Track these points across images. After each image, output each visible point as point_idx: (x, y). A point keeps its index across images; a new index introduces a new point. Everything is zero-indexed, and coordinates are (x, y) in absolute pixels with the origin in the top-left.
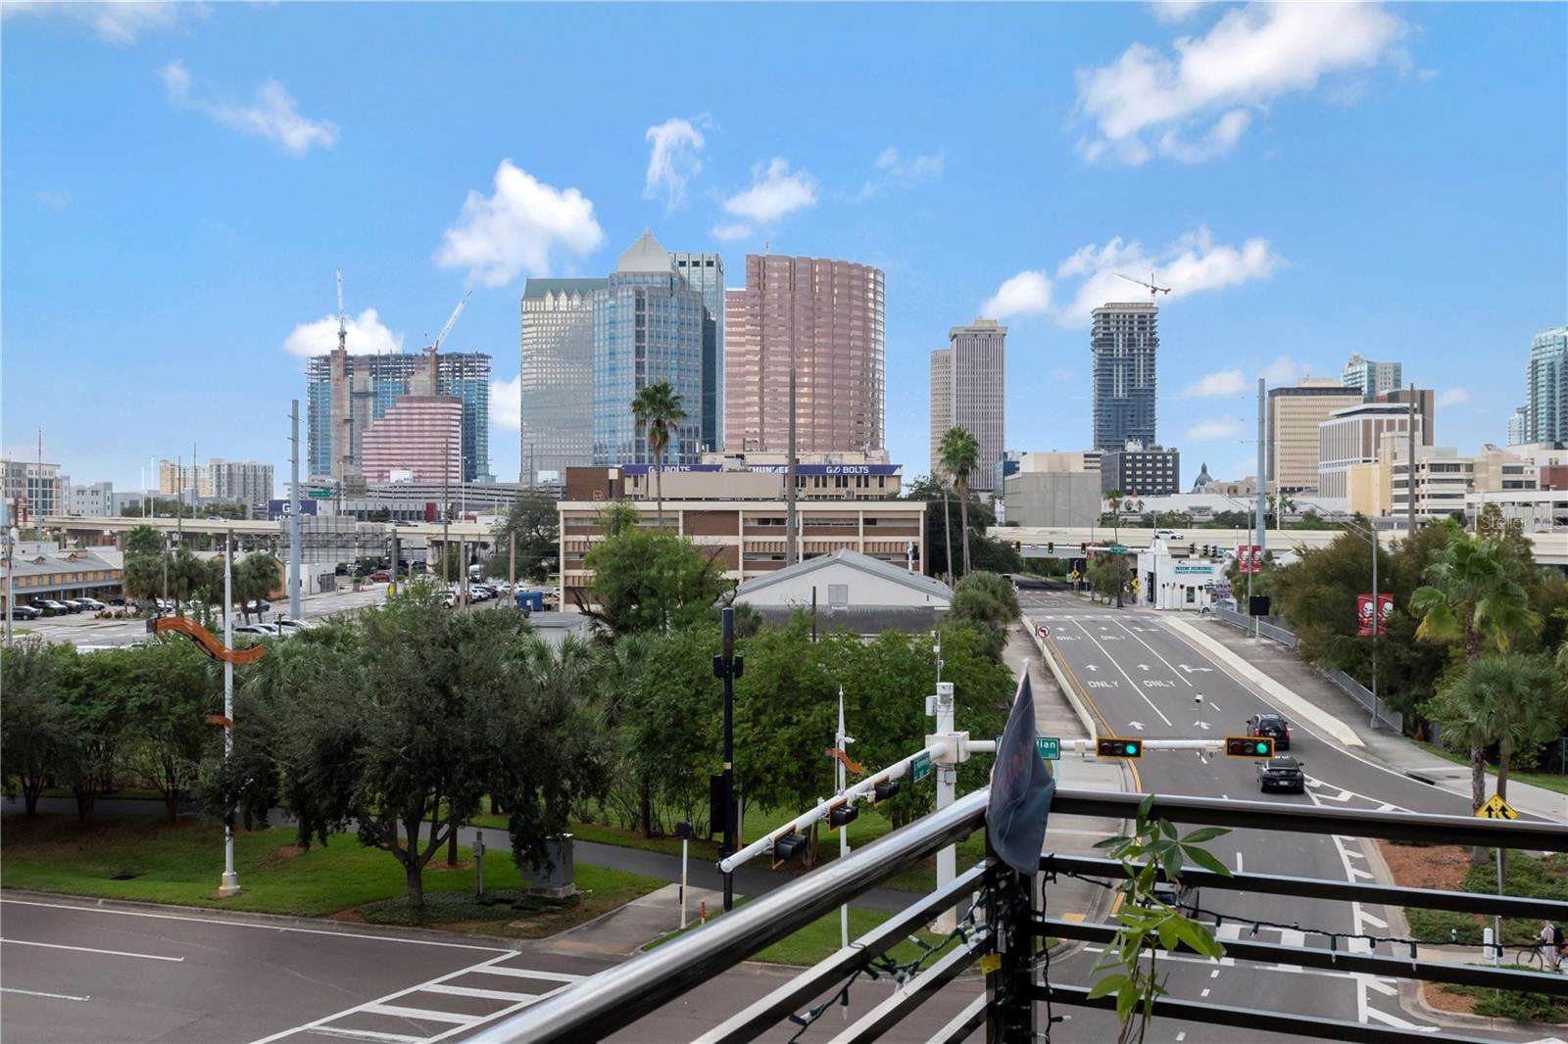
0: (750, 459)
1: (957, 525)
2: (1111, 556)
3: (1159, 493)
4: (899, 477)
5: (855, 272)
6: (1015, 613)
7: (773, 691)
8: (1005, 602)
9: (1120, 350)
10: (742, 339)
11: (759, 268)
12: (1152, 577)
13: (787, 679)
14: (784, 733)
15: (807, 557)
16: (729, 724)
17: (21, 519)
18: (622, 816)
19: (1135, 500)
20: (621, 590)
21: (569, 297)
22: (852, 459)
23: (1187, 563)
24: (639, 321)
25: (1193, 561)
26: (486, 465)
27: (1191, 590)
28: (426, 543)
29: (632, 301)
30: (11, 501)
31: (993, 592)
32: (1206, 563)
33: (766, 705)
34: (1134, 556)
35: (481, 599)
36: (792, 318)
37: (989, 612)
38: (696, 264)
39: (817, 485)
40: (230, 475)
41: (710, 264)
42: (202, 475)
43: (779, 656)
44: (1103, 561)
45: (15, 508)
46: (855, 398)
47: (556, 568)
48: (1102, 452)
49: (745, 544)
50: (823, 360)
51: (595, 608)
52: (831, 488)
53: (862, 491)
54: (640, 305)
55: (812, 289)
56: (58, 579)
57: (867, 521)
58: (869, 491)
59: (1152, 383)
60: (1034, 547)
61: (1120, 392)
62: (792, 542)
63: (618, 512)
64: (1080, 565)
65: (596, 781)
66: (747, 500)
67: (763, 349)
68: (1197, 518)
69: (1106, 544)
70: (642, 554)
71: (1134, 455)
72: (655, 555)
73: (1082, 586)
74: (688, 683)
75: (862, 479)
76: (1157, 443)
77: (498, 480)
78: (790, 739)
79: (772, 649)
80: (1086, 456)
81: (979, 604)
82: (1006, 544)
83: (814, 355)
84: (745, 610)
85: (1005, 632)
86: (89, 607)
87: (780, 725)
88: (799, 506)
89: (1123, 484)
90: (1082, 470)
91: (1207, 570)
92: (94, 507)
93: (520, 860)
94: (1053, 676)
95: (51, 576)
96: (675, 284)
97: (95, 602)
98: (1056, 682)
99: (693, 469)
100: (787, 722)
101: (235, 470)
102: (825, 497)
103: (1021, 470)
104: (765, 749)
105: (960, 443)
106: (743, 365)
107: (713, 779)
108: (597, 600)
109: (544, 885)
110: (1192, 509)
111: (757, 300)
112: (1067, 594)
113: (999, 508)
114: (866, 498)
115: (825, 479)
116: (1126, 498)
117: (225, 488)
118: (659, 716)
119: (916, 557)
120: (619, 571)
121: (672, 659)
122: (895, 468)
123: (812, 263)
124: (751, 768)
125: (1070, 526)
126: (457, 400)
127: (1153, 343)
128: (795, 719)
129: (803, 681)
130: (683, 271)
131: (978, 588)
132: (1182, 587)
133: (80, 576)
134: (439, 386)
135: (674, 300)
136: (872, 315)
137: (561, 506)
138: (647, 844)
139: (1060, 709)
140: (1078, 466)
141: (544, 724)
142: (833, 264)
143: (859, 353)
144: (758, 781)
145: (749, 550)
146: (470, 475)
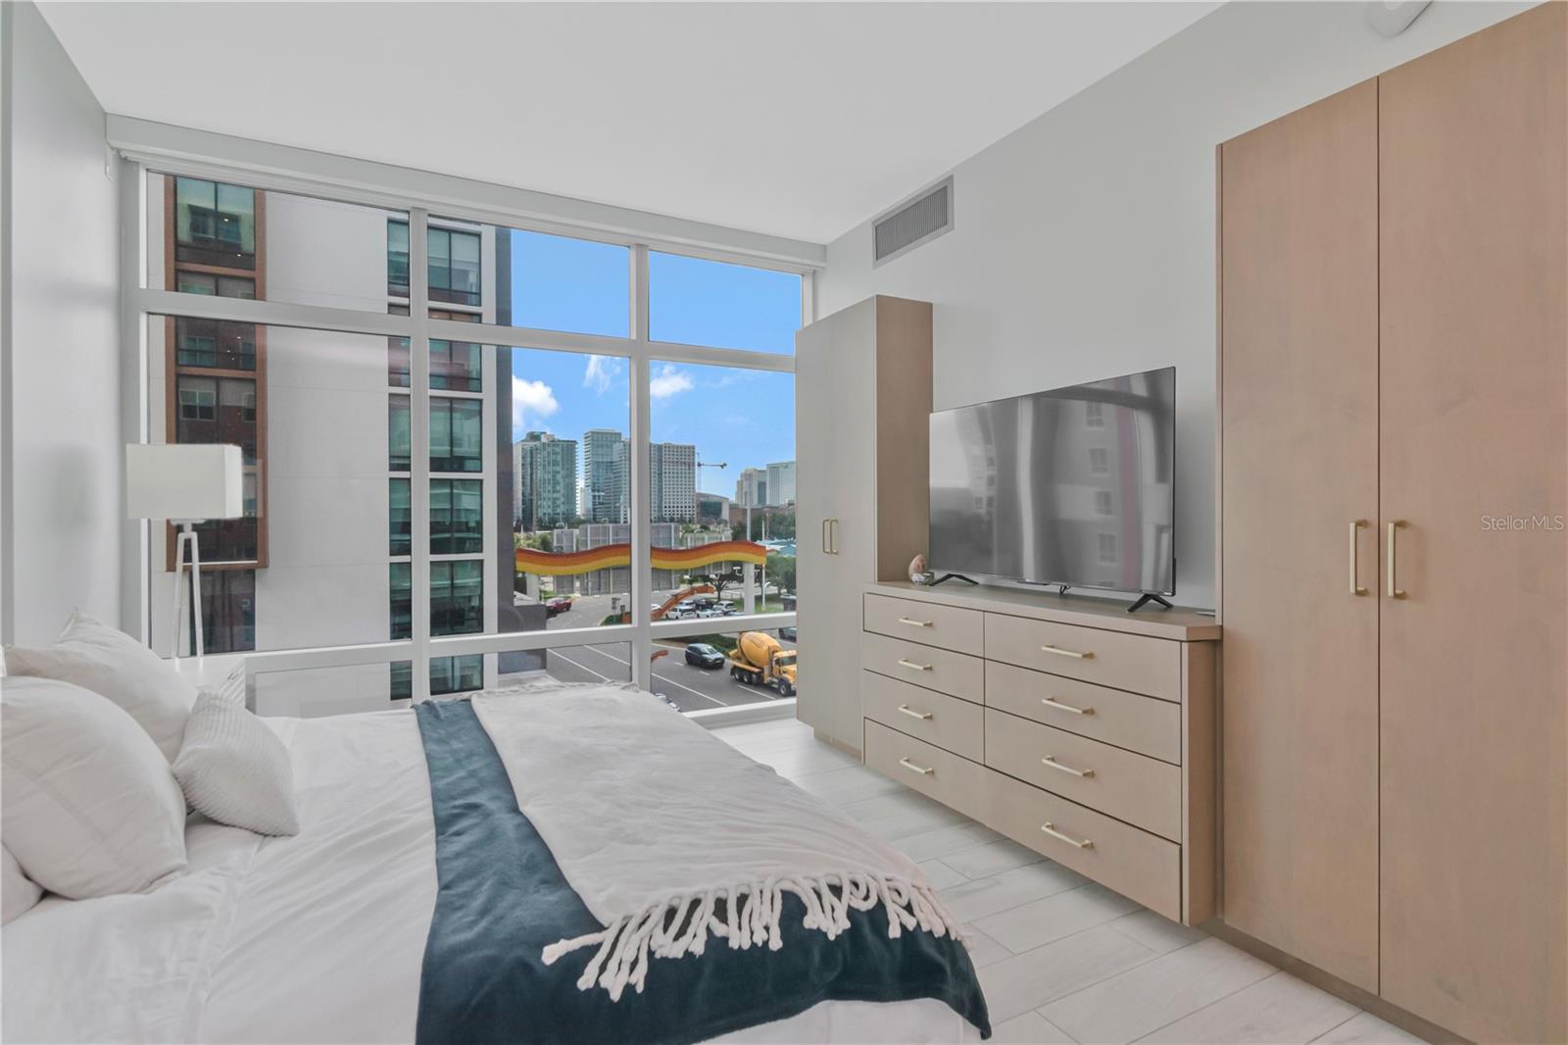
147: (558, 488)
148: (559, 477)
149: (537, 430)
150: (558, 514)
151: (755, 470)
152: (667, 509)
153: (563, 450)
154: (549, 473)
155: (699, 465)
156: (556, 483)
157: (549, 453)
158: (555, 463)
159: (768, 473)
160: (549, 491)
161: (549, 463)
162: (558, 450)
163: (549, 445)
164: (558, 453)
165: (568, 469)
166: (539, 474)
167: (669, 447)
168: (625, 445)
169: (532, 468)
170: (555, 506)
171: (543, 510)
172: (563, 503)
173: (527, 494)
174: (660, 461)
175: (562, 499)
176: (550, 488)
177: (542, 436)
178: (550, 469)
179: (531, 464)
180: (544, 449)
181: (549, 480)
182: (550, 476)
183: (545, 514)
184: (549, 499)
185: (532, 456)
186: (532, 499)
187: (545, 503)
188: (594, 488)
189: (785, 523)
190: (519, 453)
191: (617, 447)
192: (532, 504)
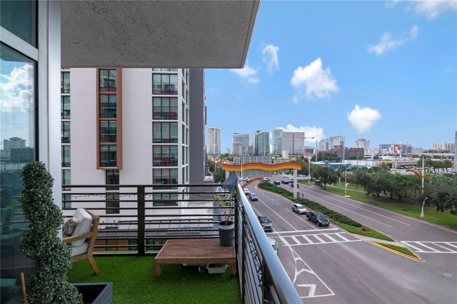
17: (404, 153)
30: (402, 151)
40: (449, 145)
42: (442, 146)
45: (403, 152)
56: (408, 163)
86: (413, 168)
92: (419, 151)
95: (406, 162)
97: (414, 167)
101: (450, 145)
117: (447, 148)
133: (412, 163)
147: (264, 145)
148: (264, 142)
149: (259, 130)
150: (264, 153)
151: (325, 139)
152: (296, 151)
153: (266, 135)
155: (305, 138)
156: (264, 144)
157: (262, 136)
158: (263, 139)
159: (329, 140)
160: (262, 146)
162: (264, 135)
163: (262, 134)
164: (264, 136)
165: (267, 140)
166: (259, 142)
167: (296, 133)
168: (283, 133)
169: (257, 140)
170: (263, 150)
172: (266, 150)
173: (256, 147)
174: (293, 137)
175: (265, 148)
176: (262, 145)
178: (262, 140)
179: (257, 139)
182: (262, 142)
183: (260, 152)
184: (262, 148)
185: (257, 137)
186: (257, 149)
187: (261, 150)
188: (275, 145)
189: (330, 156)
190: (254, 136)
191: (281, 133)
192: (257, 150)
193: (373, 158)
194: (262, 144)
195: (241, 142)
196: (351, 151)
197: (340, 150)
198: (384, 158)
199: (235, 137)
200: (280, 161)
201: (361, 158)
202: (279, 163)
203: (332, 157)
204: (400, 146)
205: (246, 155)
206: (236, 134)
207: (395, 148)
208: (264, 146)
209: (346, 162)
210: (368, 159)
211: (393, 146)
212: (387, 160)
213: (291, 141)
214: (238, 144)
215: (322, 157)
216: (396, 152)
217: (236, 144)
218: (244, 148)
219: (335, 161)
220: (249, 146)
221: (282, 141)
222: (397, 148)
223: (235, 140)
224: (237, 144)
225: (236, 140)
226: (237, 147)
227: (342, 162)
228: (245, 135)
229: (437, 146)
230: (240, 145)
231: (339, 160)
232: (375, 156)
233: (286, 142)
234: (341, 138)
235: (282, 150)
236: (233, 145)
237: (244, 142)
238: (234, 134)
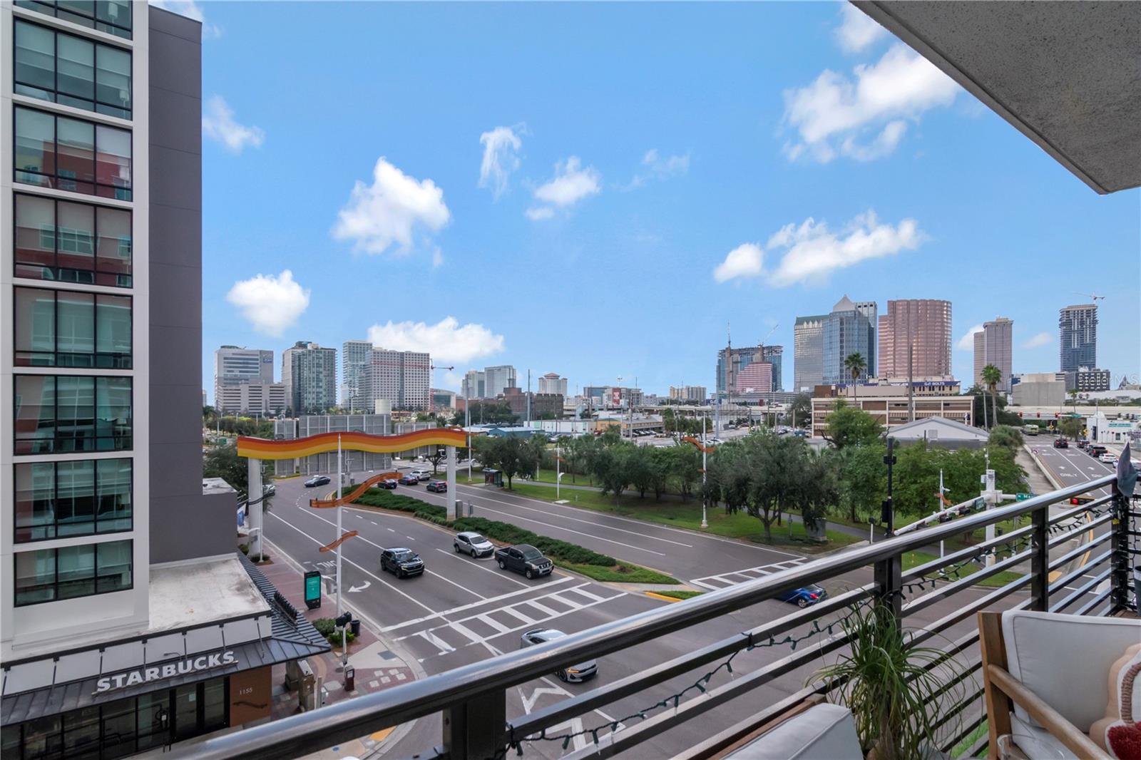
0: (889, 380)
1: (990, 405)
2: (1071, 419)
3: (1098, 390)
4: (959, 386)
5: (938, 303)
6: (1021, 443)
7: (909, 470)
8: (1016, 438)
9: (1076, 326)
10: (886, 334)
11: (893, 305)
12: (1095, 429)
13: (915, 466)
14: (914, 487)
15: (917, 419)
16: (890, 481)
17: (631, 406)
18: (843, 514)
19: (1084, 394)
20: (840, 430)
21: (813, 323)
22: (937, 379)
23: (1115, 422)
24: (842, 330)
25: (1120, 421)
26: (781, 386)
27: (1118, 435)
28: (760, 413)
29: (839, 323)
30: (628, 401)
31: (1010, 434)
32: (1128, 422)
33: (906, 475)
34: (1085, 419)
35: (781, 433)
36: (908, 325)
37: (1008, 442)
38: (865, 306)
39: (920, 390)
40: (692, 391)
41: (871, 306)
42: (683, 391)
43: (912, 456)
44: (1067, 421)
45: (629, 403)
46: (937, 354)
47: (810, 423)
48: (1065, 372)
49: (889, 414)
50: (922, 340)
51: (829, 437)
52: (927, 391)
53: (941, 392)
54: (842, 323)
55: (918, 312)
56: (643, 425)
57: (945, 404)
58: (944, 392)
59: (1094, 340)
60: (1030, 415)
61: (1075, 345)
62: (911, 413)
63: (839, 402)
64: (1055, 423)
65: (835, 500)
66: (890, 396)
67: (895, 337)
68: (1121, 401)
69: (1069, 414)
70: (849, 417)
71: (1083, 373)
72: (853, 418)
73: (1055, 432)
74: (871, 466)
75: (941, 387)
76: (1097, 367)
77: (786, 391)
78: (917, 489)
79: (908, 454)
80: (1057, 374)
81: (1003, 439)
82: (1015, 414)
83: (918, 338)
84: (892, 440)
85: (1016, 451)
86: (651, 434)
87: (912, 483)
88: (914, 399)
89: (1077, 386)
90: (1054, 381)
91: (1128, 425)
92: (652, 402)
93: (805, 526)
94: (1041, 471)
95: (641, 424)
96: (857, 315)
97: (654, 432)
98: (1043, 473)
99: (865, 385)
100: (915, 482)
102: (924, 395)
103: (1022, 381)
104: (905, 492)
105: (992, 371)
106: (886, 344)
107: (884, 502)
108: (830, 435)
109: (814, 536)
110: (1118, 397)
111: (892, 318)
112: (1046, 435)
113: (1009, 398)
114: (943, 395)
115: (924, 388)
116: (1078, 394)
117: (690, 395)
118: (860, 477)
119: (969, 419)
120: (839, 423)
121: (865, 456)
122: (957, 382)
123: (917, 301)
124: (899, 499)
125: (1047, 405)
126: (769, 363)
127: (1095, 322)
128: (919, 481)
129: (923, 466)
130: (860, 309)
131: (1002, 432)
132: (1113, 433)
133: (649, 424)
134: (763, 358)
135: (856, 321)
136: (945, 320)
137: (813, 400)
138: (854, 525)
139: (1045, 485)
140: (1053, 379)
141: (816, 478)
142: (927, 301)
143: (939, 336)
144: (902, 505)
145: (891, 416)
146: (775, 388)
147: (321, 384)
148: (321, 376)
149: (304, 340)
150: (321, 404)
151: (476, 372)
152: (408, 400)
153: (324, 355)
154: (314, 373)
155: (432, 368)
156: (319, 380)
157: (313, 358)
158: (319, 366)
159: (486, 375)
160: (313, 387)
161: (314, 367)
162: (321, 355)
163: (314, 351)
164: (321, 358)
165: (329, 370)
166: (306, 373)
167: (409, 354)
168: (374, 353)
169: (299, 369)
170: (319, 398)
171: (309, 400)
172: (325, 396)
173: (296, 389)
174: (402, 365)
175: (324, 393)
176: (314, 384)
177: (308, 345)
178: (315, 370)
179: (299, 366)
180: (310, 355)
181: (314, 378)
182: (315, 375)
183: (310, 404)
184: (314, 392)
185: (299, 360)
186: (300, 393)
187: (310, 396)
188: (350, 384)
189: (496, 411)
190: (289, 358)
191: (369, 354)
192: (300, 396)
193: (580, 415)
194: (313, 381)
195: (247, 372)
196: (539, 401)
197: (517, 399)
198: (603, 415)
199: (225, 358)
200: (412, 427)
201: (561, 416)
202: (408, 431)
203: (501, 415)
204: (623, 391)
205: (263, 411)
206: (231, 347)
207: (614, 396)
208: (321, 387)
209: (531, 426)
210: (572, 418)
211: (610, 392)
212: (609, 420)
213: (397, 375)
214: (237, 379)
215: (479, 415)
216: (618, 404)
217: (230, 379)
218: (255, 391)
219: (507, 424)
220: (272, 385)
221: (373, 374)
222: (617, 394)
223: (225, 367)
224: (234, 379)
225: (230, 367)
226: (234, 387)
227: (523, 426)
228: (259, 353)
229: (676, 391)
230: (243, 381)
231: (514, 421)
232: (584, 412)
233: (383, 378)
234: (511, 370)
235: (373, 397)
236: (219, 382)
237: (257, 372)
238: (222, 347)
